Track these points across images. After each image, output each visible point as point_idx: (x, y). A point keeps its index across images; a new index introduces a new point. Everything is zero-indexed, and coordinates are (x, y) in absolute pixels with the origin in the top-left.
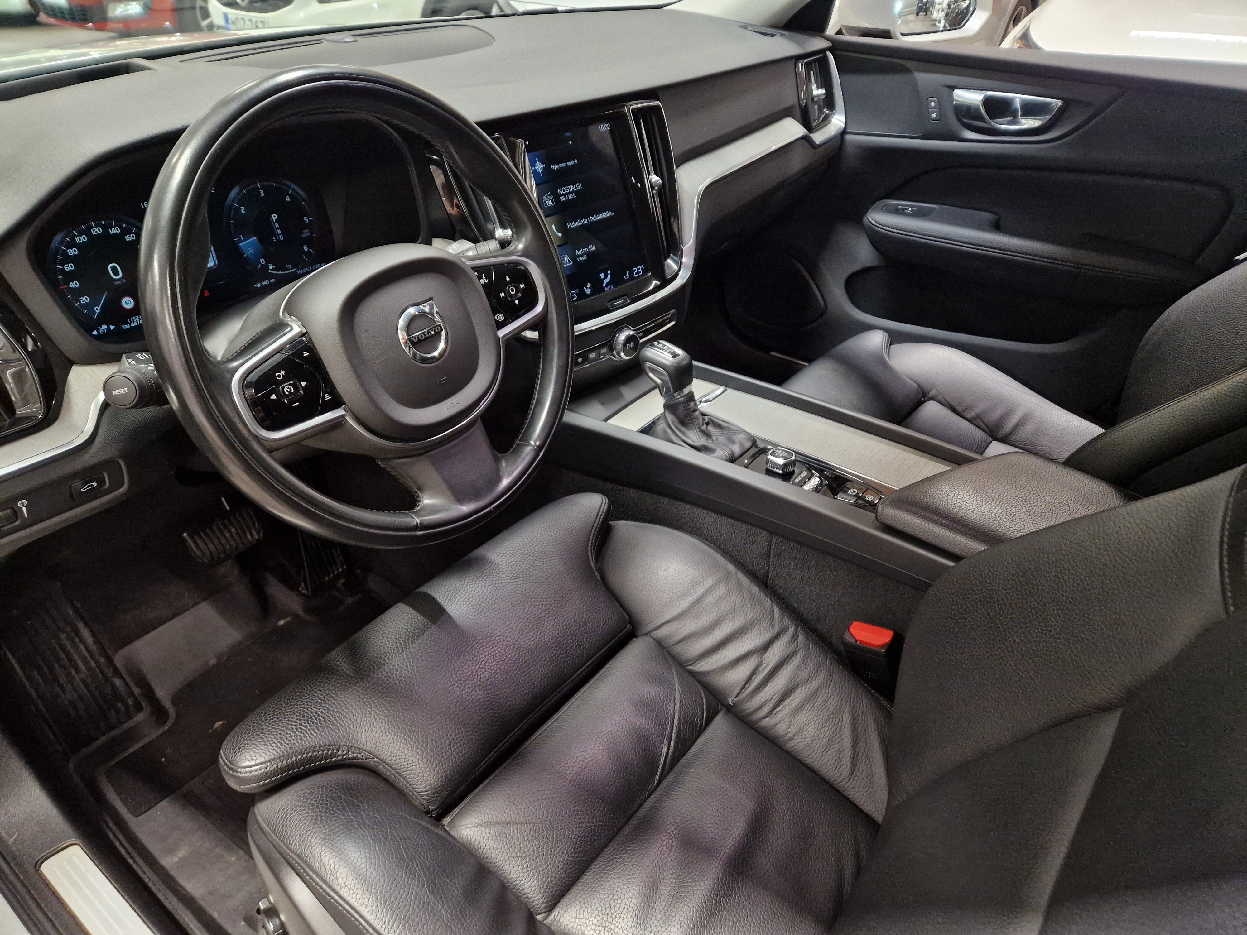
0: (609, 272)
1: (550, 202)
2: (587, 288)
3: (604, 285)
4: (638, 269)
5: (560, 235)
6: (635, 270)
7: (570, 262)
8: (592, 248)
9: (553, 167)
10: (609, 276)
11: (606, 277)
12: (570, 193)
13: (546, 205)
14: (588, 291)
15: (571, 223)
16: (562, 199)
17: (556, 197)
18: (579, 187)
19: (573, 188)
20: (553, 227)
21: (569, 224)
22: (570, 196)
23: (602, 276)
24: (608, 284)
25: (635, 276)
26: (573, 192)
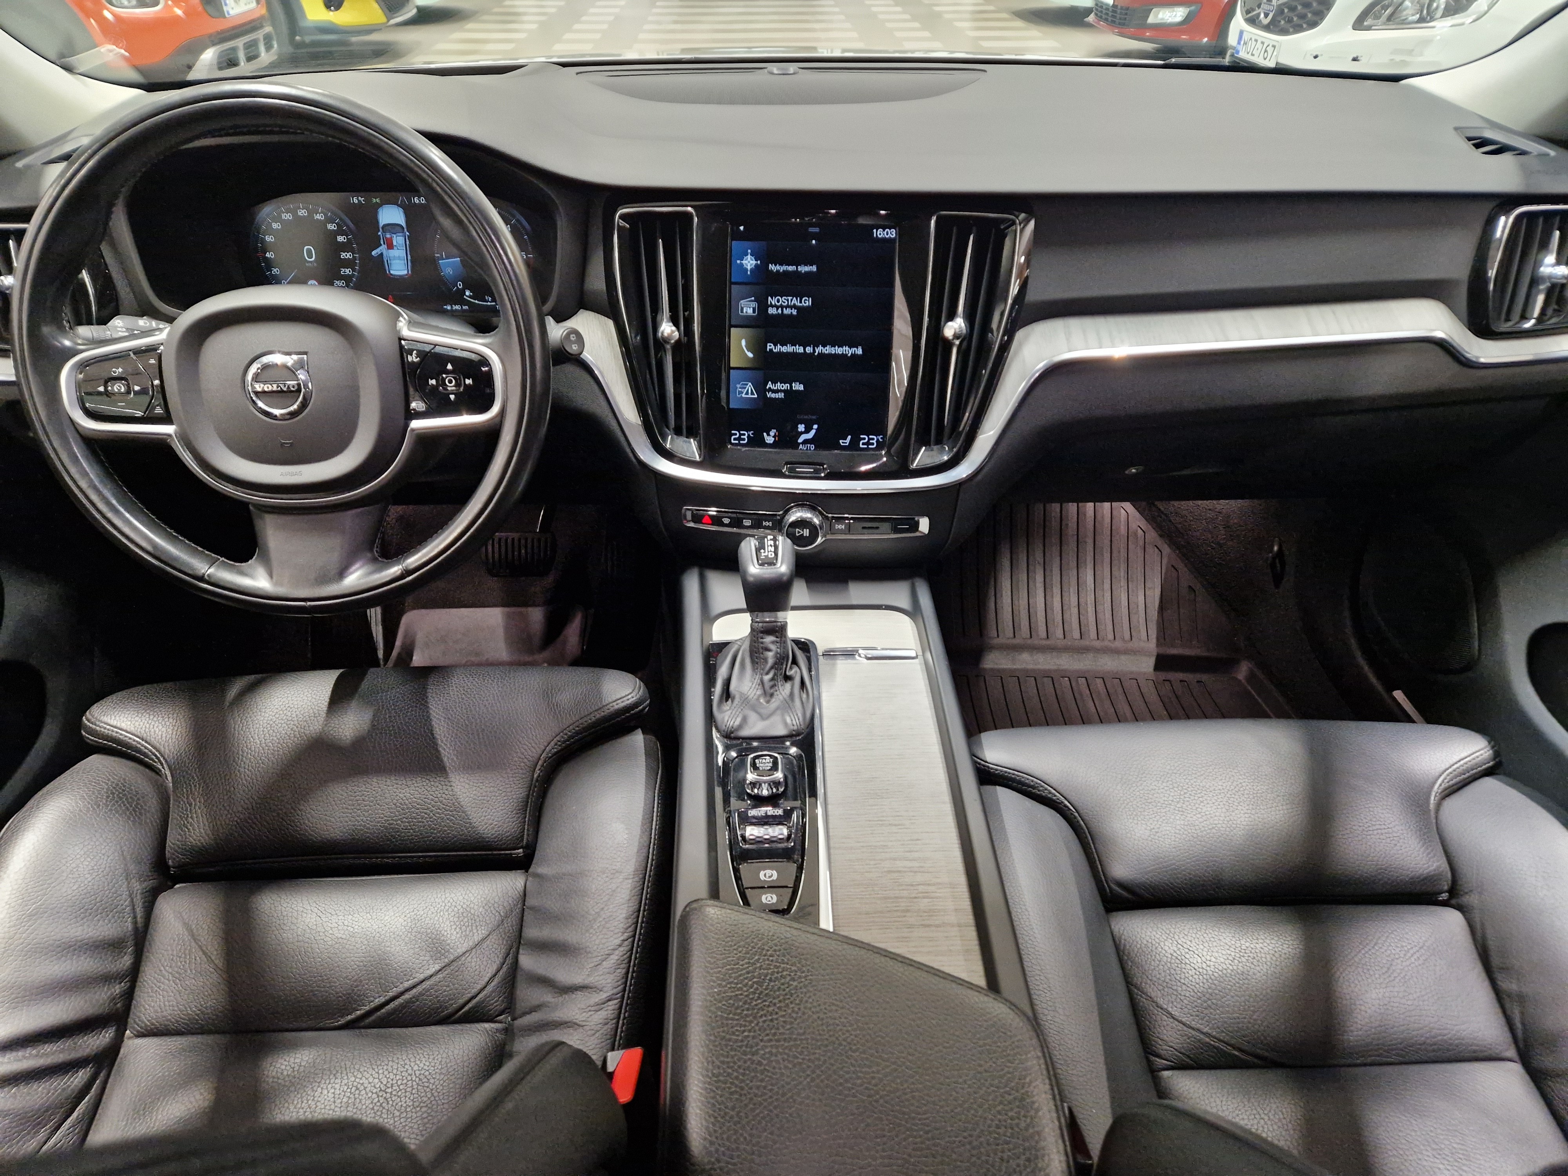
0: (815, 427)
1: (750, 311)
2: (768, 435)
3: (800, 440)
4: (870, 439)
5: (750, 355)
6: (864, 439)
7: (752, 393)
8: (798, 387)
9: (772, 267)
10: (813, 432)
11: (807, 431)
12: (787, 307)
13: (742, 312)
14: (769, 440)
15: (775, 345)
16: (772, 311)
17: (763, 306)
18: (807, 302)
19: (795, 301)
20: (743, 343)
21: (770, 346)
22: (787, 311)
23: (801, 428)
24: (805, 442)
25: (861, 446)
26: (794, 307)
